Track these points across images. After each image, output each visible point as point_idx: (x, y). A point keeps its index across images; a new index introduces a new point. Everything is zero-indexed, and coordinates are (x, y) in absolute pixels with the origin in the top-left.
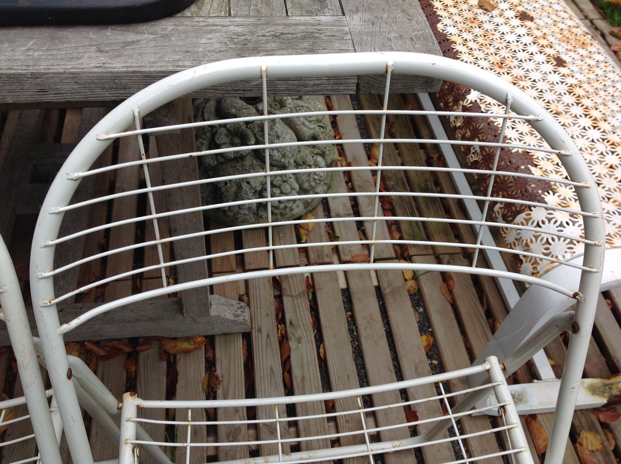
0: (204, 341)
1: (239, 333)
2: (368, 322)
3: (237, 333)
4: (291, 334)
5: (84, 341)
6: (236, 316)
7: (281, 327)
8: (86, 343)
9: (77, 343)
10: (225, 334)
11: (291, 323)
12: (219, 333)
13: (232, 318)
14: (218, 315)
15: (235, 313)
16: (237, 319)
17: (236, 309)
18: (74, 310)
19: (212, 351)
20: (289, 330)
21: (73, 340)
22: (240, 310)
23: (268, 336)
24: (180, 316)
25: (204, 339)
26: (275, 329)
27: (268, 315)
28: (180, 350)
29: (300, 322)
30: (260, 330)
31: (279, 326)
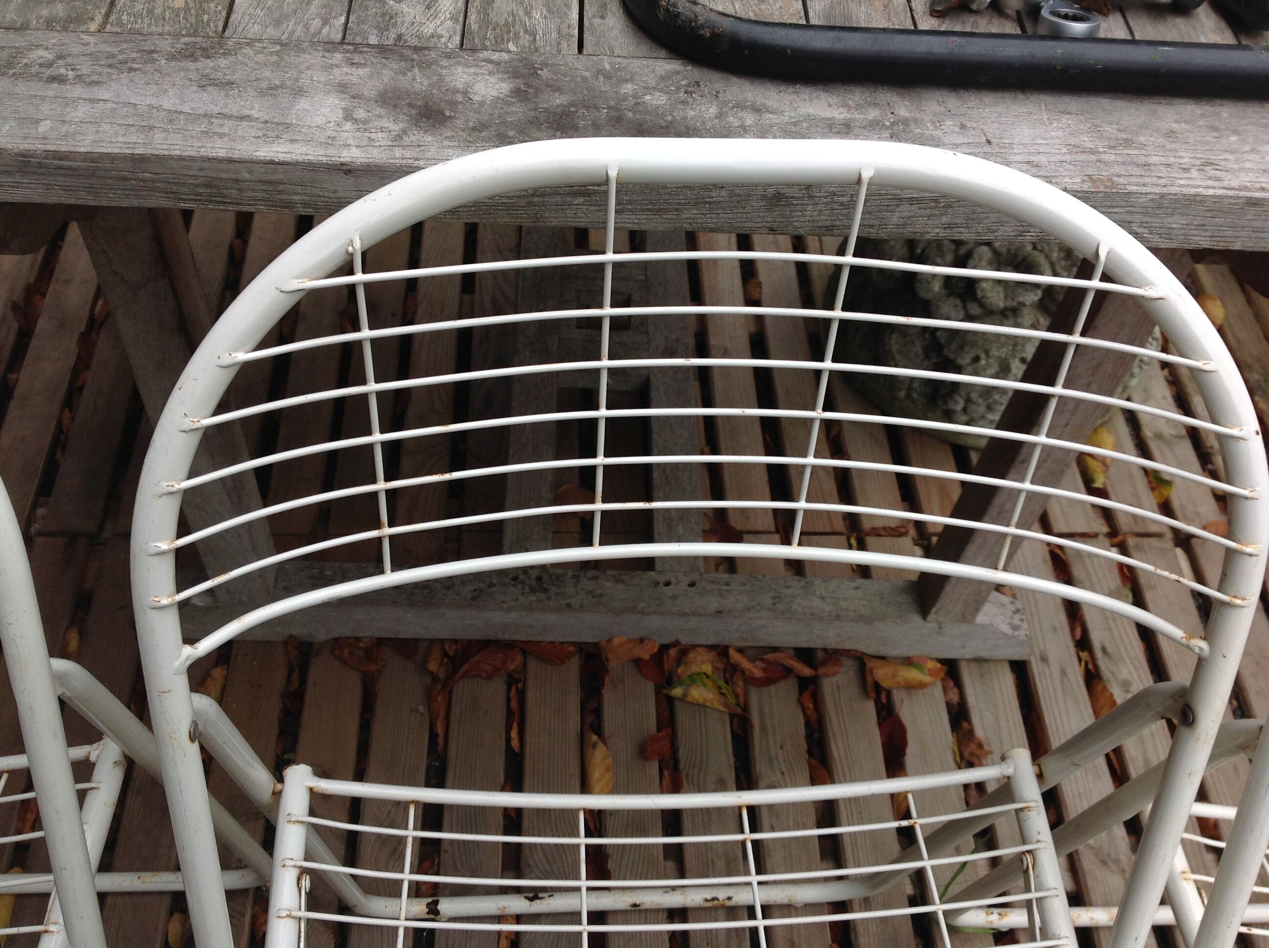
0: (940, 670)
1: (1005, 661)
2: (1258, 664)
3: (1000, 661)
4: (1107, 673)
5: (726, 648)
6: (1015, 628)
7: (1084, 655)
8: (732, 652)
9: (711, 648)
10: (979, 661)
11: (1104, 650)
12: (968, 656)
13: (1008, 631)
14: (988, 622)
15: (1011, 621)
16: (1016, 633)
17: (1010, 613)
18: (717, 587)
19: (956, 690)
20: (1103, 663)
21: (704, 643)
22: (1017, 617)
23: (1063, 673)
24: (917, 619)
25: (939, 665)
26: (1075, 660)
27: (1055, 630)
28: (902, 684)
29: (1123, 650)
30: (1044, 659)
31: (1081, 654)
